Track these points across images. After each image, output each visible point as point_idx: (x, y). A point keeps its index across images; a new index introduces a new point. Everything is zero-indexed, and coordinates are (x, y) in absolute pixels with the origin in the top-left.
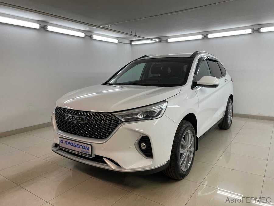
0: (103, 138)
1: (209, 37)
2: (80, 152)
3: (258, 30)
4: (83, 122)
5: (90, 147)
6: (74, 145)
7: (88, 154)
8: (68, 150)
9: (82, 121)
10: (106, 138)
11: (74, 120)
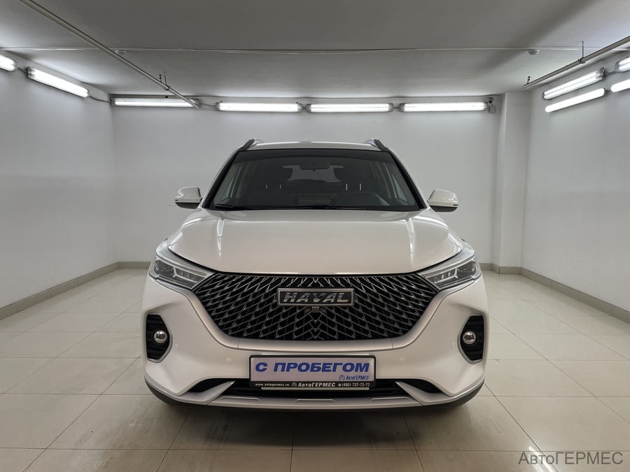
0: (398, 336)
1: (313, 110)
2: (337, 383)
3: (400, 108)
4: (349, 302)
5: (371, 362)
6: (314, 368)
7: (365, 382)
8: (290, 386)
9: (347, 301)
10: (405, 332)
11: (316, 300)
